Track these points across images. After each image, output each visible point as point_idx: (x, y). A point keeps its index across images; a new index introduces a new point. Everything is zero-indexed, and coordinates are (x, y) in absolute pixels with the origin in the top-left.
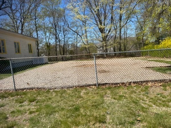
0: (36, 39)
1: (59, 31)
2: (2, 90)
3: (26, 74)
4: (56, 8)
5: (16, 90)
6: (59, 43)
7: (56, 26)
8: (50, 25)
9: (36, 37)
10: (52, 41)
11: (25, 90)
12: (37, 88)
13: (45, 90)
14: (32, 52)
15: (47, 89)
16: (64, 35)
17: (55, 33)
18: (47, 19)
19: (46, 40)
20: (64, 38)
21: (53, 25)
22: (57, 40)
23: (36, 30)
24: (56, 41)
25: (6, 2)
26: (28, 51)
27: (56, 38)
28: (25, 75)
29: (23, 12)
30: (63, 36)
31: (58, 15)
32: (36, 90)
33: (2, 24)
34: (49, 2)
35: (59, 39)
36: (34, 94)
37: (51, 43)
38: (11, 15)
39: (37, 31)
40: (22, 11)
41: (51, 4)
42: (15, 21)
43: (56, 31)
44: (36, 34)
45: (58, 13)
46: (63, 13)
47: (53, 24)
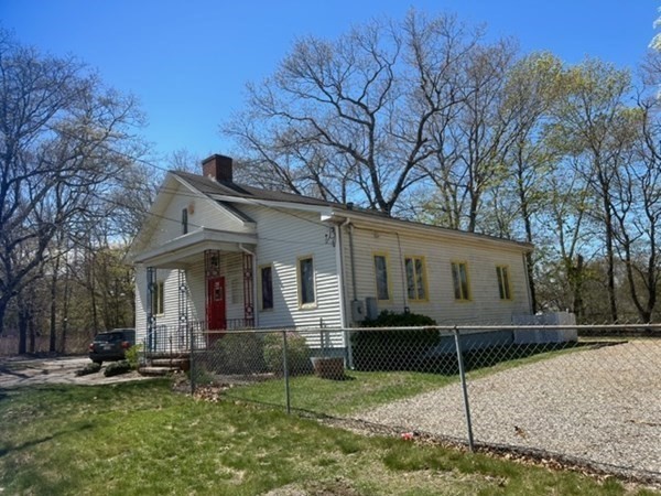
0: (523, 244)
1: (623, 201)
2: (428, 437)
3: (497, 386)
4: (604, 111)
5: (476, 447)
6: (624, 254)
7: (606, 186)
8: (580, 184)
9: (523, 236)
10: (588, 247)
11: (508, 456)
12: (559, 458)
13: (596, 478)
14: (514, 295)
15: (602, 473)
16: (651, 219)
17: (605, 214)
18: (566, 164)
19: (562, 244)
20: (653, 227)
21: (590, 181)
22: (615, 243)
23: (524, 210)
24: (609, 245)
25: (426, 140)
26: (498, 295)
27: (610, 233)
28: (493, 386)
29: (477, 158)
30: (645, 219)
31: (617, 138)
32: (553, 466)
33: (412, 208)
34: (571, 99)
35: (627, 237)
36: (551, 485)
37: (588, 258)
38: (440, 174)
39: (526, 216)
40: (474, 155)
41: (582, 104)
42: (451, 191)
43: (607, 203)
44: (524, 225)
45: (615, 129)
46: (640, 125)
47: (595, 177)
